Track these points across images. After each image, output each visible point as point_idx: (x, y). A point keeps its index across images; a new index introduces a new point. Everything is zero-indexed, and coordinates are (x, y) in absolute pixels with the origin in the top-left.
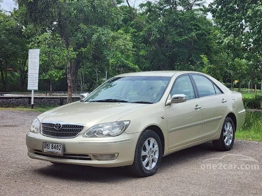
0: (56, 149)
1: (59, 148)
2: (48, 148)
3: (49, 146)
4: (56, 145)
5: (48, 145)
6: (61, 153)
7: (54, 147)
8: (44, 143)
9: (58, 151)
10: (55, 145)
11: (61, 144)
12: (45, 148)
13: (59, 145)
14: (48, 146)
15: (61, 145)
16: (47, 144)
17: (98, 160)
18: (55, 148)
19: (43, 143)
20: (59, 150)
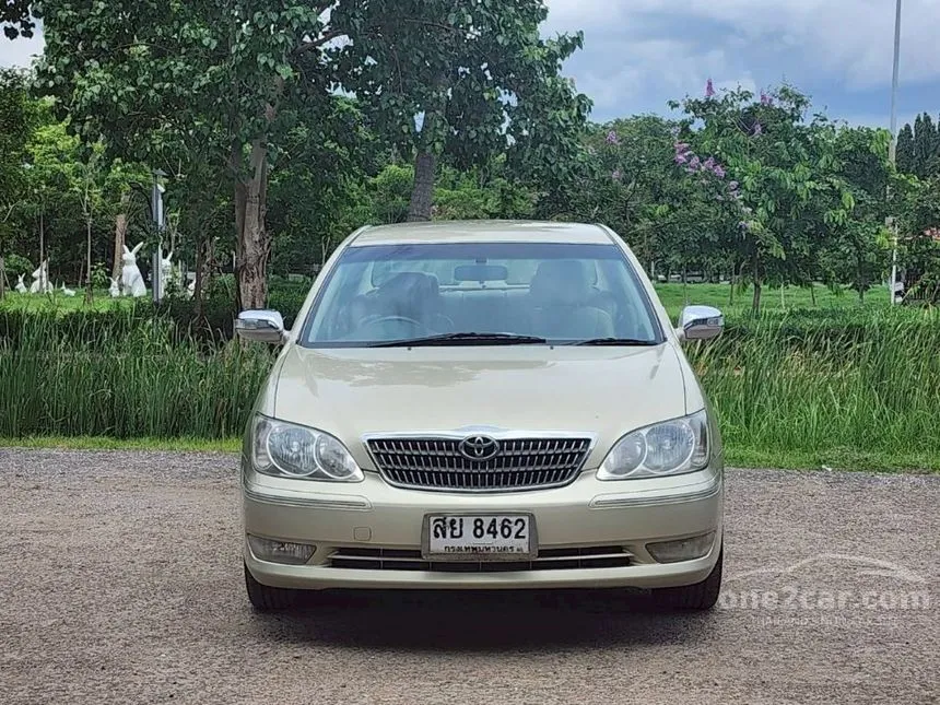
0: (499, 536)
1: (515, 530)
2: (453, 536)
3: (457, 525)
4: (499, 520)
5: (453, 522)
6: (526, 550)
7: (485, 528)
8: (432, 519)
9: (511, 541)
10: (494, 521)
11: (525, 514)
12: (437, 535)
13: (513, 519)
14: (454, 529)
15: (526, 519)
16: (449, 519)
17: (663, 561)
18: (495, 533)
19: (427, 517)
20: (517, 536)
